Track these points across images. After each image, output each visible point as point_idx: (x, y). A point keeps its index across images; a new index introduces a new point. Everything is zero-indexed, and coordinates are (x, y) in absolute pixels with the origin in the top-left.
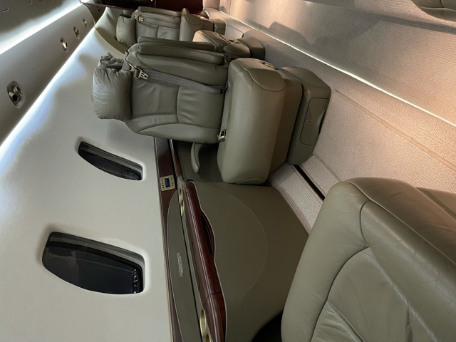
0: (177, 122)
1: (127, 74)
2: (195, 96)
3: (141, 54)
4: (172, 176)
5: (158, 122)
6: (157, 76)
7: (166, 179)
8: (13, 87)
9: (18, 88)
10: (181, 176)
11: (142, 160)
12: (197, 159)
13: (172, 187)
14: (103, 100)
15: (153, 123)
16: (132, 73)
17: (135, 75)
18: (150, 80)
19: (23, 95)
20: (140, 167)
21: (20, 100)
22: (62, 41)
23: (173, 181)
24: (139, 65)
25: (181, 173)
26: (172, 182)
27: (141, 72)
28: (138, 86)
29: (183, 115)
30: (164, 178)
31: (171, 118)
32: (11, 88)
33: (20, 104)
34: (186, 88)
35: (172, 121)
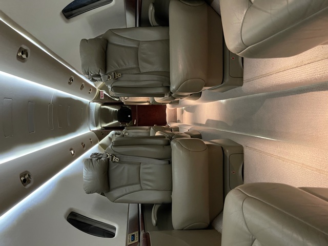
0: (142, 189)
1: (105, 160)
2: (152, 169)
3: (114, 146)
4: (137, 232)
5: (128, 192)
6: (125, 159)
7: (132, 235)
8: (25, 175)
9: (28, 175)
10: (143, 231)
11: (117, 223)
12: (156, 217)
13: (136, 241)
14: (89, 180)
15: (125, 192)
16: (109, 159)
17: (110, 160)
18: (120, 162)
19: (32, 180)
20: (115, 229)
21: (29, 183)
22: (71, 150)
23: (138, 236)
24: (113, 153)
25: (144, 228)
26: (136, 237)
27: (114, 157)
28: (113, 167)
29: (145, 184)
30: (131, 235)
31: (137, 187)
32: (23, 175)
33: (29, 185)
34: (145, 164)
35: (137, 189)
